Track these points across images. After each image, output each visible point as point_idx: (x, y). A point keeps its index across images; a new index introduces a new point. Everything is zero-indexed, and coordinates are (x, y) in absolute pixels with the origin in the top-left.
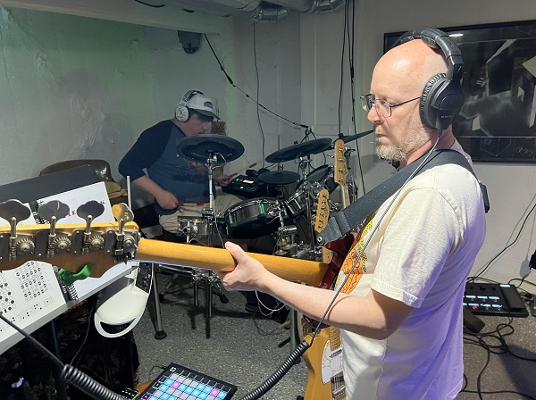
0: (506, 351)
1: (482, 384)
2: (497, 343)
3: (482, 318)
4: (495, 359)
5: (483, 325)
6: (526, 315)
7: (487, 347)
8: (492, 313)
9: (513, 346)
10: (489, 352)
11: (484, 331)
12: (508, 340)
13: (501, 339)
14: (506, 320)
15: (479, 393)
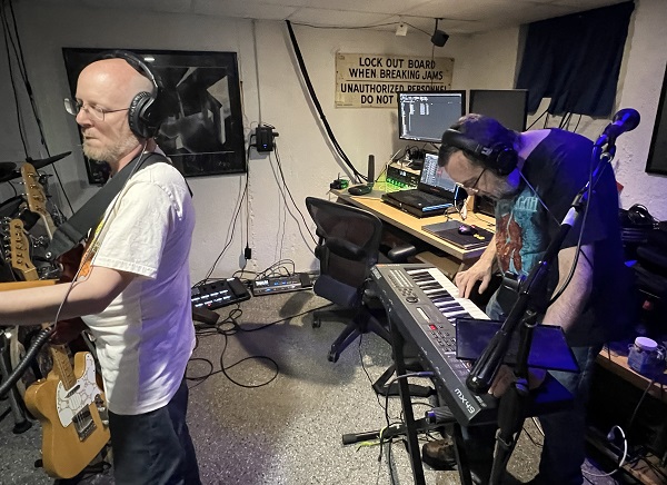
0: (239, 330)
1: (224, 363)
2: (231, 326)
3: (217, 311)
4: (232, 339)
5: (218, 316)
6: (249, 298)
7: (223, 333)
8: (225, 304)
9: (243, 324)
10: (226, 335)
11: (220, 320)
12: (239, 322)
13: (234, 323)
14: (235, 306)
15: (223, 370)
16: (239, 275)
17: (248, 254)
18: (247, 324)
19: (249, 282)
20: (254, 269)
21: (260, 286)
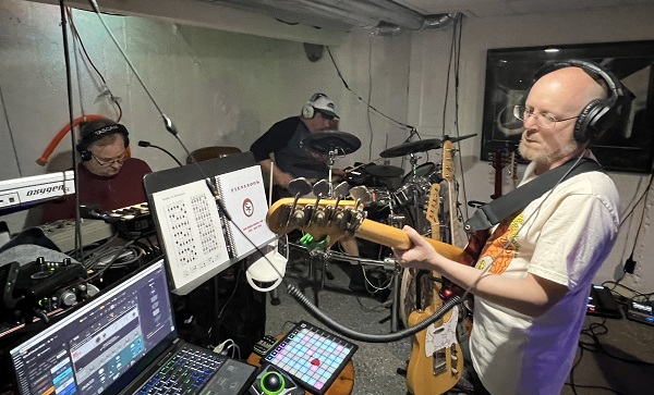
0: (600, 350)
2: (590, 340)
4: (588, 355)
6: (620, 318)
9: (607, 346)
10: (583, 348)
12: (603, 339)
13: (594, 337)
14: (599, 320)
15: (572, 385)
16: (611, 286)
17: (630, 266)
18: (613, 348)
19: (623, 299)
20: (633, 286)
21: (638, 310)
